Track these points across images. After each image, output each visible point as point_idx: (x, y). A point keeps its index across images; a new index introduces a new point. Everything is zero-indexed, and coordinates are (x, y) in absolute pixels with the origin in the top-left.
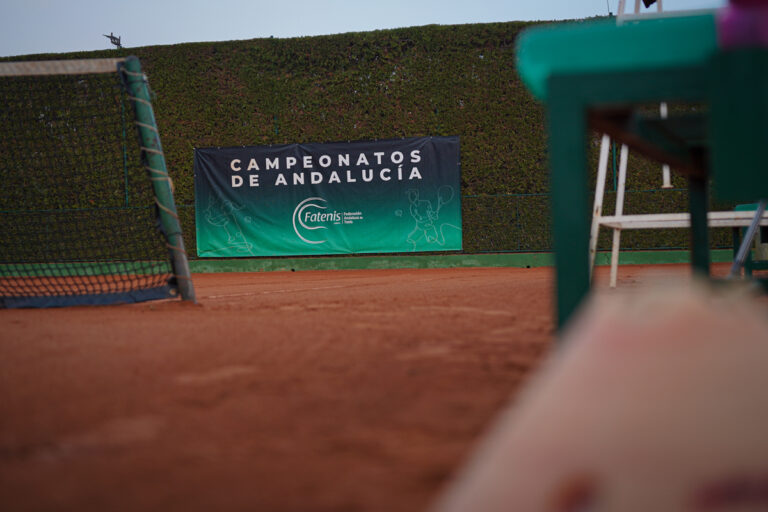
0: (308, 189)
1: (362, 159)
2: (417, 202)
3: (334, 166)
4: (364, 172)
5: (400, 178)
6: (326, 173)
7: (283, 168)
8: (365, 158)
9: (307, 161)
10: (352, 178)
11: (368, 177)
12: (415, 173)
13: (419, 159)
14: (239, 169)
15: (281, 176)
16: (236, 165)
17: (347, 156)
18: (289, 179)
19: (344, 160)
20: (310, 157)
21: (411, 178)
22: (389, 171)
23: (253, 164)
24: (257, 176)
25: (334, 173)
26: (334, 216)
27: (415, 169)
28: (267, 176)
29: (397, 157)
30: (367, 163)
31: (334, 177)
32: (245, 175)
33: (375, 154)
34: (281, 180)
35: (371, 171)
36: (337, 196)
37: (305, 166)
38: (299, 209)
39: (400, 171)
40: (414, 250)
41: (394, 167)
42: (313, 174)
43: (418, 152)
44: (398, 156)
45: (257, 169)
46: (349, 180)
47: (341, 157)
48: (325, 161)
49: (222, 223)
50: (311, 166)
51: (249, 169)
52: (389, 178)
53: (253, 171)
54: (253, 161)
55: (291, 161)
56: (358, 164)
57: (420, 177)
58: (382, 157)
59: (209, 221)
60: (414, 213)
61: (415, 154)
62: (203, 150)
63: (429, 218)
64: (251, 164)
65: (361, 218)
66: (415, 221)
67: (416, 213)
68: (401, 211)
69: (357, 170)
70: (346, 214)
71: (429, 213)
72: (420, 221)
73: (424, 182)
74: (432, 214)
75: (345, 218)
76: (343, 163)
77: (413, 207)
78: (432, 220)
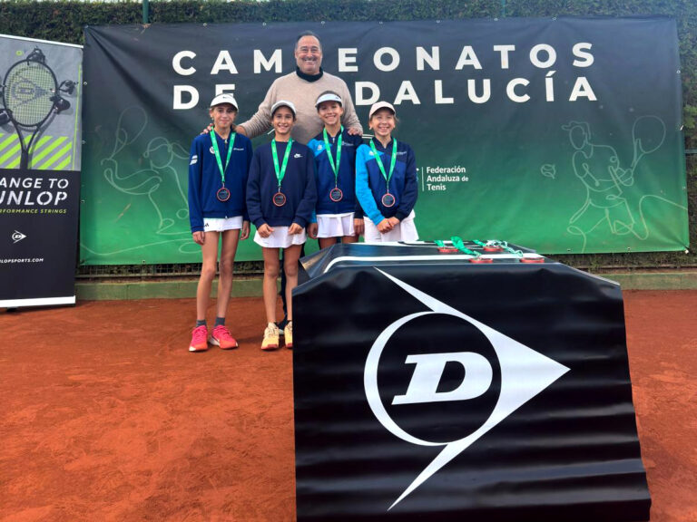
1: (468, 57)
2: (587, 150)
3: (407, 70)
4: (471, 84)
5: (550, 97)
6: (389, 83)
8: (473, 55)
9: (346, 58)
10: (445, 95)
11: (479, 94)
13: (590, 60)
14: (192, 71)
16: (185, 63)
17: (436, 50)
19: (427, 58)
20: (354, 51)
21: (573, 98)
22: (525, 82)
23: (224, 62)
24: (232, 87)
25: (407, 85)
27: (582, 81)
29: (543, 56)
30: (478, 66)
31: (407, 92)
32: (205, 83)
33: (496, 48)
35: (487, 83)
37: (343, 68)
39: (549, 83)
40: (582, 252)
41: (537, 77)
42: (359, 86)
43: (588, 46)
45: (234, 71)
46: (440, 99)
48: (387, 59)
49: (146, 189)
50: (355, 69)
51: (215, 71)
52: (526, 98)
53: (224, 77)
54: (224, 54)
56: (459, 66)
57: (592, 97)
58: (510, 53)
59: (113, 184)
60: (582, 172)
61: (583, 50)
62: (107, 30)
63: (613, 183)
64: (219, 60)
65: (465, 179)
66: (585, 188)
67: (587, 172)
68: (553, 167)
69: (455, 85)
70: (432, 171)
71: (615, 171)
72: (597, 188)
73: (602, 107)
74: (619, 173)
75: (429, 178)
76: (426, 64)
77: (580, 160)
78: (621, 186)
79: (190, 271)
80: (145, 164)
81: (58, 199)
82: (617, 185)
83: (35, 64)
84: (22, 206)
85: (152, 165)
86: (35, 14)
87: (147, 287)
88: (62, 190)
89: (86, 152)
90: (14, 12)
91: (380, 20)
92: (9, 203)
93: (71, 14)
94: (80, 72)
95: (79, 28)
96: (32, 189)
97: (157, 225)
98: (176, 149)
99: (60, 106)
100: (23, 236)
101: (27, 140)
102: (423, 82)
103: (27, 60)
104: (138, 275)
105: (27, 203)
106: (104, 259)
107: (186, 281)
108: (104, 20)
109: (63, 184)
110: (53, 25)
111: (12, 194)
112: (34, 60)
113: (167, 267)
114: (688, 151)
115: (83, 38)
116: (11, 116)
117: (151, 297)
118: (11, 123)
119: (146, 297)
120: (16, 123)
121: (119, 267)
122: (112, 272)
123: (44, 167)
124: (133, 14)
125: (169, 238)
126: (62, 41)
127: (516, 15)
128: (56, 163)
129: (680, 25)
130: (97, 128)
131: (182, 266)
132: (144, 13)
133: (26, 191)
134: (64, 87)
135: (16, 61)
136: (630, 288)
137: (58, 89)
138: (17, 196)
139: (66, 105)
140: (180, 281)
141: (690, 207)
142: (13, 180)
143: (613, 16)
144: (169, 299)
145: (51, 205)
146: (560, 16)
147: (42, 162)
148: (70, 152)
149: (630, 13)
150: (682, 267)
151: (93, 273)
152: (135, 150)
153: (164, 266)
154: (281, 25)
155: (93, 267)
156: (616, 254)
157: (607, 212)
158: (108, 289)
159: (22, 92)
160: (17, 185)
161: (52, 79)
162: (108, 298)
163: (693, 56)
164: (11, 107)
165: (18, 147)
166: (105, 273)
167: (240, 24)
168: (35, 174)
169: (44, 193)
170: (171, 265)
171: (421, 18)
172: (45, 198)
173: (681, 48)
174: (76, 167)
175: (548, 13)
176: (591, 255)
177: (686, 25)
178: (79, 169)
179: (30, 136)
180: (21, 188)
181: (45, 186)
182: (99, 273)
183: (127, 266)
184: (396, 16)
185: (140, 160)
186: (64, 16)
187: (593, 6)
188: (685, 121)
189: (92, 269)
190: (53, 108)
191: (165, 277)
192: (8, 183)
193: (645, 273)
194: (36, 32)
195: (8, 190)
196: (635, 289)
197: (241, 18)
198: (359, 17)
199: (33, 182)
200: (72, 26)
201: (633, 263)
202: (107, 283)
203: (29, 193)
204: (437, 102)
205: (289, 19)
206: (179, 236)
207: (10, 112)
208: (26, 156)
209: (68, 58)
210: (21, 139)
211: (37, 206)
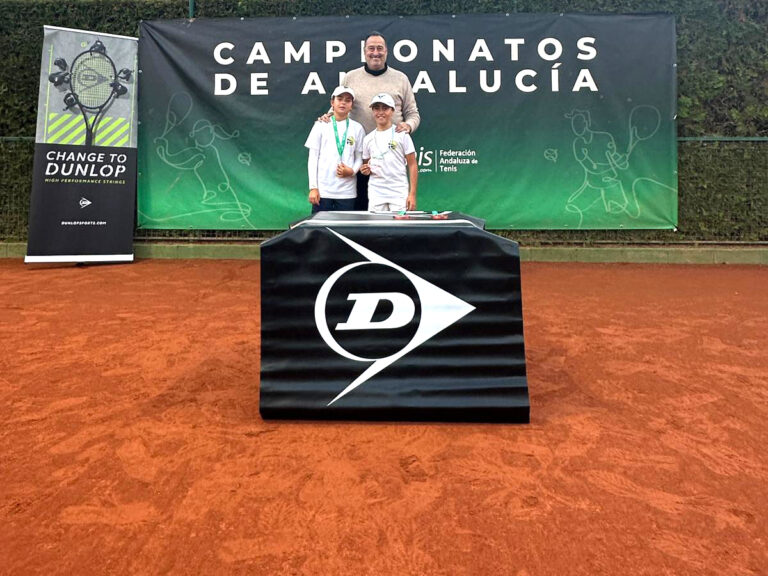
1: (481, 50)
2: (587, 136)
4: (483, 74)
5: (555, 87)
7: (318, 62)
8: (485, 48)
10: (458, 85)
11: (490, 84)
12: (585, 80)
13: (593, 53)
14: (230, 61)
15: (314, 76)
16: (225, 54)
17: (451, 43)
18: (330, 81)
19: (443, 51)
21: (576, 88)
22: (533, 73)
23: (259, 53)
24: (265, 75)
25: (423, 75)
26: (419, 156)
27: (585, 73)
29: (550, 49)
30: (489, 58)
31: (422, 82)
32: (242, 71)
33: (507, 41)
34: (313, 83)
35: (497, 74)
39: (555, 74)
40: (579, 229)
41: (544, 68)
43: (592, 40)
45: (267, 61)
46: (453, 88)
47: (437, 45)
48: (405, 51)
49: (194, 162)
51: (250, 61)
52: (533, 88)
53: (259, 66)
54: (259, 46)
55: (336, 49)
56: (472, 58)
57: (594, 88)
58: (520, 46)
59: (165, 160)
60: (581, 156)
61: (587, 44)
62: (158, 24)
63: (610, 166)
64: (254, 51)
65: (475, 162)
66: (584, 170)
67: (586, 155)
68: (555, 152)
69: (468, 76)
70: (445, 153)
71: (612, 156)
72: (595, 171)
73: (602, 97)
74: (616, 157)
75: (442, 160)
76: (441, 55)
77: (580, 145)
78: (617, 169)
79: (230, 236)
80: (192, 143)
81: (117, 171)
82: (613, 169)
83: (97, 55)
84: (88, 176)
85: (197, 144)
86: (98, 10)
87: (194, 248)
88: (121, 164)
89: (142, 132)
90: (79, 7)
91: (401, 14)
92: (76, 174)
93: (128, 10)
94: (136, 61)
95: (134, 23)
96: (96, 162)
97: (202, 196)
98: (217, 130)
99: (119, 91)
100: (89, 203)
101: (91, 121)
102: (439, 72)
103: (90, 51)
104: (186, 238)
105: (91, 174)
106: (156, 223)
107: (227, 245)
108: (155, 15)
109: (122, 159)
110: (112, 20)
111: (79, 166)
112: (96, 51)
113: (211, 233)
114: (682, 139)
115: (138, 31)
116: (77, 100)
117: (197, 257)
118: (77, 106)
119: (192, 257)
120: (81, 106)
121: (170, 231)
122: (164, 235)
123: (106, 144)
124: (181, 9)
125: (214, 207)
126: (120, 34)
127: (527, 10)
128: (116, 141)
129: (679, 21)
130: (151, 111)
131: (223, 232)
132: (190, 8)
133: (90, 164)
134: (122, 75)
135: (81, 52)
136: (620, 261)
137: (116, 76)
138: (84, 168)
139: (124, 91)
140: (222, 245)
141: (680, 189)
142: (80, 155)
143: (615, 13)
144: (212, 260)
145: (112, 177)
146: (567, 12)
147: (103, 140)
148: (128, 131)
149: (631, 10)
150: (670, 244)
151: (149, 235)
152: (182, 130)
153: (208, 231)
154: (309, 19)
155: (148, 230)
156: (609, 231)
157: (603, 192)
158: (160, 250)
159: (86, 79)
160: (83, 159)
161: (111, 68)
162: (161, 257)
163: (690, 50)
164: (77, 92)
165: (84, 126)
166: (159, 236)
167: (273, 19)
168: (99, 150)
169: (106, 166)
170: (214, 231)
171: (438, 12)
172: (106, 171)
173: (678, 43)
174: (133, 145)
175: (556, 10)
176: (587, 231)
177: (684, 22)
178: (135, 146)
179: (93, 118)
180: (86, 161)
181: (107, 160)
182: (154, 235)
183: (177, 231)
184: (415, 11)
185: (187, 139)
186: (121, 11)
187: (597, 3)
188: (679, 110)
189: (148, 232)
190: (113, 93)
191: (209, 241)
192: (76, 158)
193: (636, 248)
194: (98, 26)
195: (76, 163)
196: (625, 261)
197: (274, 12)
198: (381, 12)
199: (97, 157)
200: (129, 20)
201: (625, 239)
202: (160, 245)
203: (93, 166)
204: (451, 91)
205: (317, 14)
206: (220, 206)
207: (76, 96)
208: (90, 135)
209: (124, 49)
210: (86, 119)
211: (100, 177)
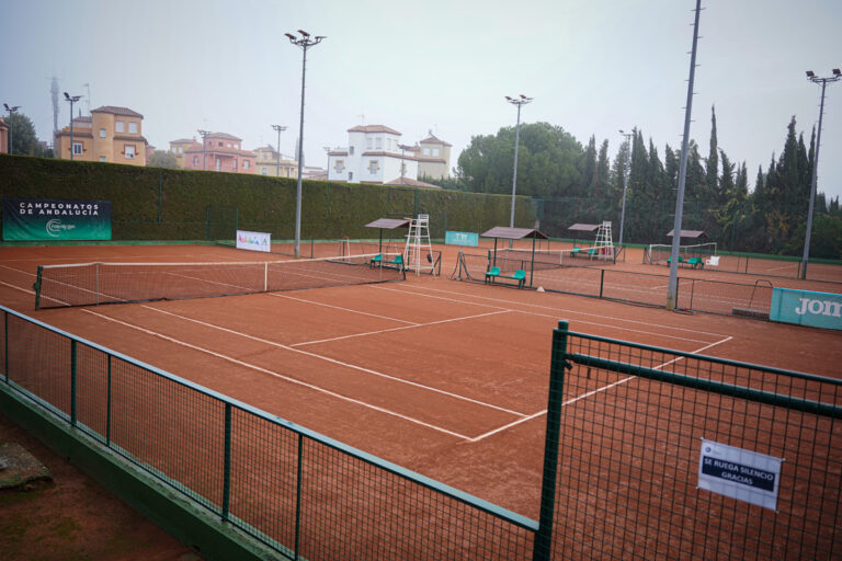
0: (53, 216)
1: (76, 206)
2: (96, 223)
3: (65, 208)
4: (76, 211)
5: (90, 214)
6: (61, 211)
7: (43, 207)
9: (53, 206)
10: (71, 213)
11: (78, 213)
12: (95, 213)
13: (97, 208)
14: (24, 207)
15: (42, 210)
16: (23, 205)
18: (45, 211)
19: (69, 206)
20: (55, 204)
22: (86, 211)
23: (30, 205)
24: (31, 210)
26: (64, 227)
27: (96, 211)
28: (36, 211)
30: (78, 208)
31: (64, 212)
32: (27, 209)
33: (81, 205)
34: (42, 212)
35: (79, 211)
36: (65, 219)
38: (49, 223)
39: (90, 212)
40: (94, 239)
41: (88, 210)
42: (56, 211)
43: (97, 206)
44: (89, 207)
45: (32, 207)
47: (67, 205)
48: (61, 206)
49: (15, 228)
50: (55, 208)
51: (28, 207)
52: (86, 214)
53: (30, 208)
55: (47, 205)
56: (74, 208)
57: (97, 214)
58: (83, 206)
60: (94, 226)
66: (95, 229)
67: (96, 226)
68: (90, 226)
69: (73, 211)
72: (97, 229)
73: (99, 216)
74: (101, 227)
78: (101, 229)
98: (22, 221)
102: (68, 211)
141: (112, 233)
143: (101, 201)
146: (92, 200)
150: (110, 242)
154: (41, 199)
157: (98, 233)
158: (8, 245)
193: (103, 243)
196: (101, 245)
201: (101, 242)
